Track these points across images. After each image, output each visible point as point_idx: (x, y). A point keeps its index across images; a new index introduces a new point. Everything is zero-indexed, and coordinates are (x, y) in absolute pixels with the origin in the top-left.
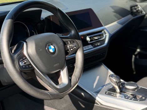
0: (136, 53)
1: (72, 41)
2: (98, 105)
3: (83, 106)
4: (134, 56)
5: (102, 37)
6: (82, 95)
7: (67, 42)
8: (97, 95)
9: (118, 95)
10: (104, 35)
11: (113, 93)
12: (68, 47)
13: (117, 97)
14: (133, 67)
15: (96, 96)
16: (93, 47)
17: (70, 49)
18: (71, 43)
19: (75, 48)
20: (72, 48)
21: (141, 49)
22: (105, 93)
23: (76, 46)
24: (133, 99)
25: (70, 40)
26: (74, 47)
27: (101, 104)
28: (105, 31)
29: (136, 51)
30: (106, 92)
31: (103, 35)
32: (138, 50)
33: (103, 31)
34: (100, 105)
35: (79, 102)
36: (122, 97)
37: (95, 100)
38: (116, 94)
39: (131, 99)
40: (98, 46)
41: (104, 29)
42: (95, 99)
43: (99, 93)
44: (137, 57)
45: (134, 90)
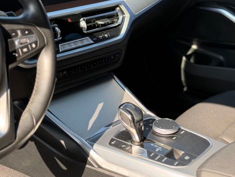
0: (190, 52)
1: (27, 30)
2: (93, 168)
3: (64, 168)
4: (184, 58)
5: (116, 20)
6: (61, 143)
7: (15, 31)
8: (92, 145)
9: (136, 148)
10: (121, 17)
11: (125, 144)
12: (16, 43)
13: (131, 153)
14: (183, 78)
15: (90, 149)
16: (93, 42)
17: (22, 48)
18: (23, 34)
19: (34, 46)
20: (27, 47)
21: (199, 45)
22: (110, 143)
23: (36, 43)
24: (166, 159)
25: (22, 27)
26: (31, 44)
27: (100, 167)
28: (123, 7)
29: (190, 47)
30: (112, 140)
31: (118, 16)
32: (194, 47)
33: (118, 8)
34: (96, 168)
35: (56, 159)
36: (142, 153)
37: (88, 157)
38: (131, 146)
39: (159, 160)
40: (105, 39)
41: (121, 4)
42: (88, 155)
43: (97, 142)
44: (192, 60)
45: (170, 137)
